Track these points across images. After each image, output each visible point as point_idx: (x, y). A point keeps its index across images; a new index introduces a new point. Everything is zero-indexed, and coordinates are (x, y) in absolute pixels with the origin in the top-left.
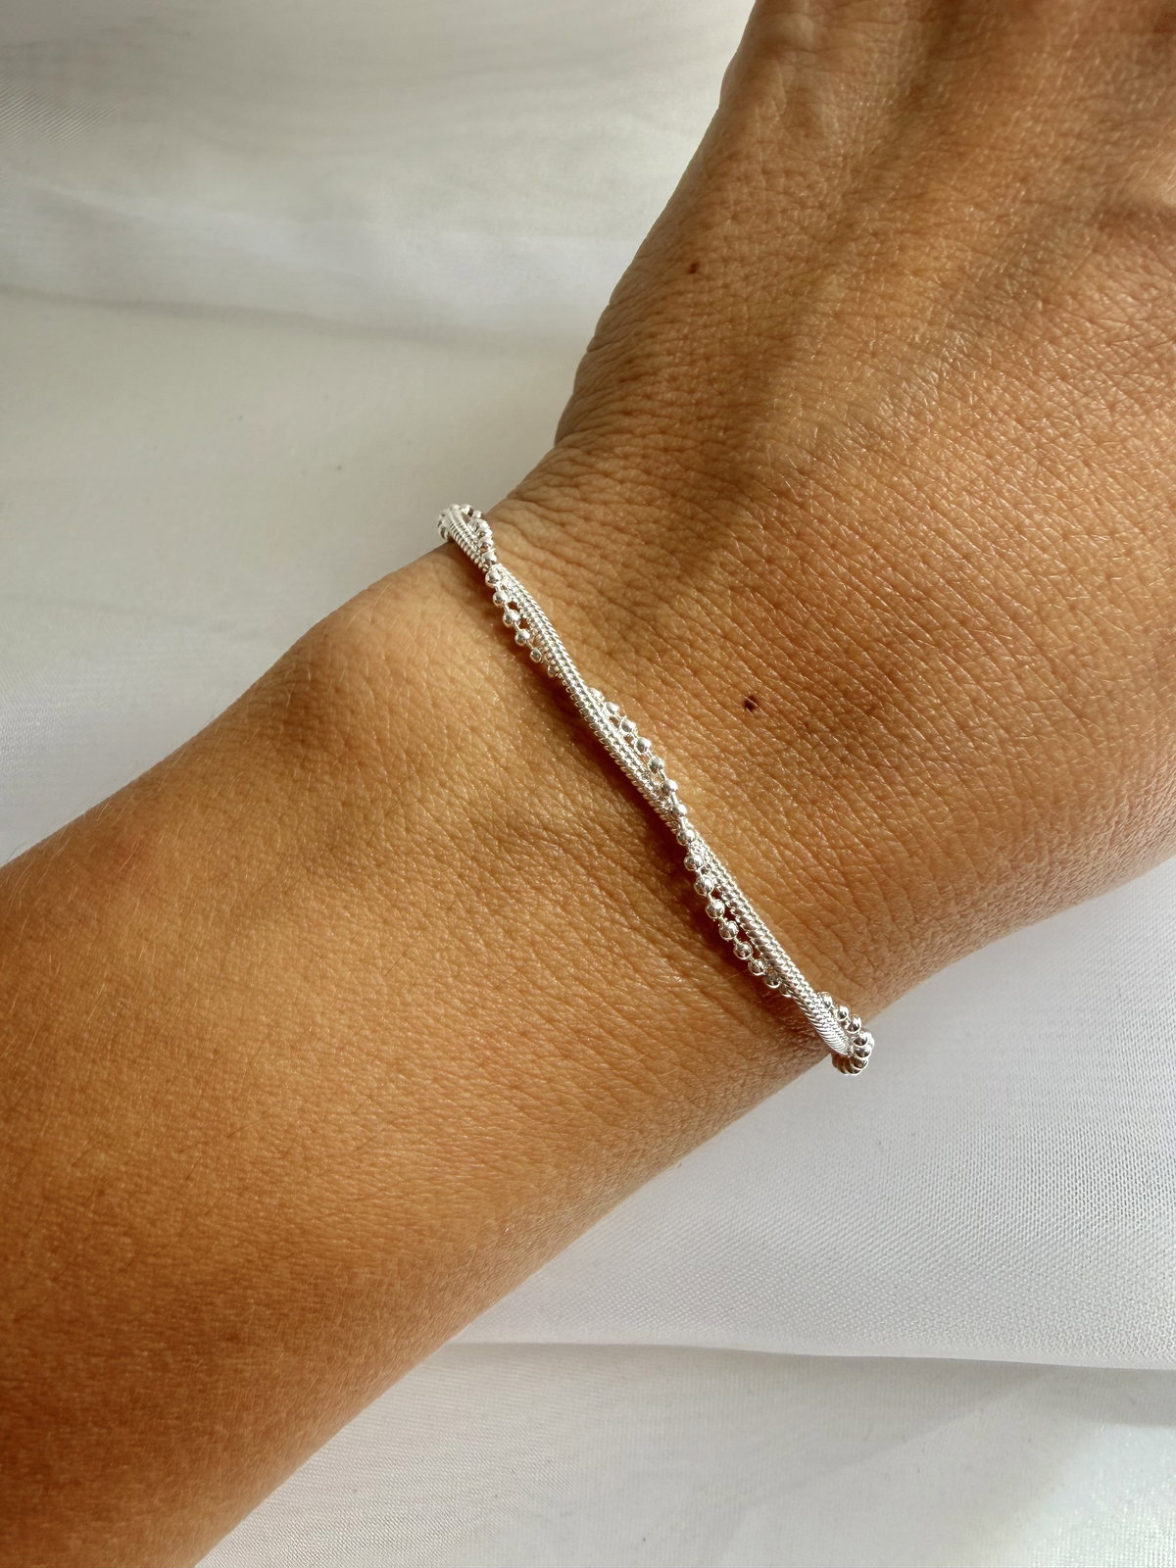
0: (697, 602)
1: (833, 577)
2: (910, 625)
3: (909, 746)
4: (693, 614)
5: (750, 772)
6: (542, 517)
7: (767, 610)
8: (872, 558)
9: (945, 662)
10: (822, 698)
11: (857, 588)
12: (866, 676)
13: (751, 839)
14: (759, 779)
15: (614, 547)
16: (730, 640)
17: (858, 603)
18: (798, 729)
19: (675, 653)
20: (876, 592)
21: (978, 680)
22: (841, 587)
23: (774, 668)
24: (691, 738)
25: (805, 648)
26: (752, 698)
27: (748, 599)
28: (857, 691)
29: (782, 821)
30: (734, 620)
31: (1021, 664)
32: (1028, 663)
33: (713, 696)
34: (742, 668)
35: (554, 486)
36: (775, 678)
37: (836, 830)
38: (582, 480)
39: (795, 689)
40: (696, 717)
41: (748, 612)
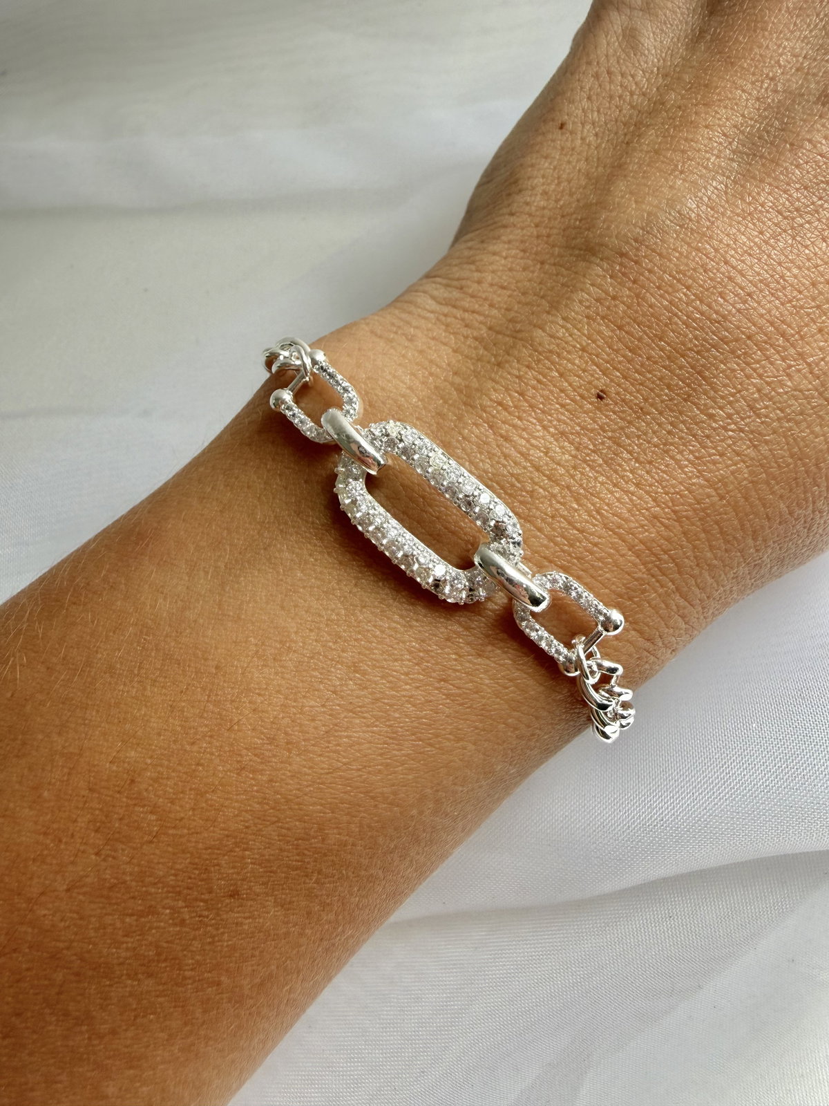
0: (563, 327)
1: (659, 307)
2: (713, 339)
3: (716, 421)
4: (560, 334)
5: (603, 443)
6: (447, 286)
7: (613, 331)
8: (685, 295)
9: (738, 365)
10: (652, 390)
11: (676, 315)
12: (683, 375)
13: (607, 489)
14: (609, 448)
15: (499, 299)
16: (587, 352)
17: (676, 324)
18: (635, 412)
19: (546, 362)
20: (688, 317)
21: (760, 376)
22: (664, 314)
23: (618, 370)
24: (559, 420)
25: (640, 356)
26: (602, 391)
27: (599, 324)
28: (677, 385)
29: (628, 476)
30: (588, 339)
31: (790, 366)
32: (794, 366)
33: (575, 390)
34: (594, 370)
35: (456, 265)
36: (618, 377)
37: (668, 481)
38: (477, 258)
39: (632, 384)
40: (563, 406)
41: (599, 333)
